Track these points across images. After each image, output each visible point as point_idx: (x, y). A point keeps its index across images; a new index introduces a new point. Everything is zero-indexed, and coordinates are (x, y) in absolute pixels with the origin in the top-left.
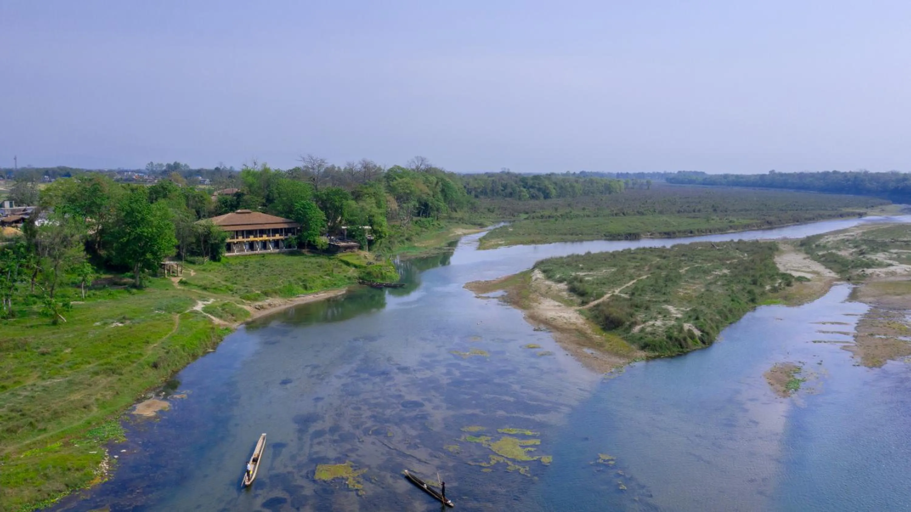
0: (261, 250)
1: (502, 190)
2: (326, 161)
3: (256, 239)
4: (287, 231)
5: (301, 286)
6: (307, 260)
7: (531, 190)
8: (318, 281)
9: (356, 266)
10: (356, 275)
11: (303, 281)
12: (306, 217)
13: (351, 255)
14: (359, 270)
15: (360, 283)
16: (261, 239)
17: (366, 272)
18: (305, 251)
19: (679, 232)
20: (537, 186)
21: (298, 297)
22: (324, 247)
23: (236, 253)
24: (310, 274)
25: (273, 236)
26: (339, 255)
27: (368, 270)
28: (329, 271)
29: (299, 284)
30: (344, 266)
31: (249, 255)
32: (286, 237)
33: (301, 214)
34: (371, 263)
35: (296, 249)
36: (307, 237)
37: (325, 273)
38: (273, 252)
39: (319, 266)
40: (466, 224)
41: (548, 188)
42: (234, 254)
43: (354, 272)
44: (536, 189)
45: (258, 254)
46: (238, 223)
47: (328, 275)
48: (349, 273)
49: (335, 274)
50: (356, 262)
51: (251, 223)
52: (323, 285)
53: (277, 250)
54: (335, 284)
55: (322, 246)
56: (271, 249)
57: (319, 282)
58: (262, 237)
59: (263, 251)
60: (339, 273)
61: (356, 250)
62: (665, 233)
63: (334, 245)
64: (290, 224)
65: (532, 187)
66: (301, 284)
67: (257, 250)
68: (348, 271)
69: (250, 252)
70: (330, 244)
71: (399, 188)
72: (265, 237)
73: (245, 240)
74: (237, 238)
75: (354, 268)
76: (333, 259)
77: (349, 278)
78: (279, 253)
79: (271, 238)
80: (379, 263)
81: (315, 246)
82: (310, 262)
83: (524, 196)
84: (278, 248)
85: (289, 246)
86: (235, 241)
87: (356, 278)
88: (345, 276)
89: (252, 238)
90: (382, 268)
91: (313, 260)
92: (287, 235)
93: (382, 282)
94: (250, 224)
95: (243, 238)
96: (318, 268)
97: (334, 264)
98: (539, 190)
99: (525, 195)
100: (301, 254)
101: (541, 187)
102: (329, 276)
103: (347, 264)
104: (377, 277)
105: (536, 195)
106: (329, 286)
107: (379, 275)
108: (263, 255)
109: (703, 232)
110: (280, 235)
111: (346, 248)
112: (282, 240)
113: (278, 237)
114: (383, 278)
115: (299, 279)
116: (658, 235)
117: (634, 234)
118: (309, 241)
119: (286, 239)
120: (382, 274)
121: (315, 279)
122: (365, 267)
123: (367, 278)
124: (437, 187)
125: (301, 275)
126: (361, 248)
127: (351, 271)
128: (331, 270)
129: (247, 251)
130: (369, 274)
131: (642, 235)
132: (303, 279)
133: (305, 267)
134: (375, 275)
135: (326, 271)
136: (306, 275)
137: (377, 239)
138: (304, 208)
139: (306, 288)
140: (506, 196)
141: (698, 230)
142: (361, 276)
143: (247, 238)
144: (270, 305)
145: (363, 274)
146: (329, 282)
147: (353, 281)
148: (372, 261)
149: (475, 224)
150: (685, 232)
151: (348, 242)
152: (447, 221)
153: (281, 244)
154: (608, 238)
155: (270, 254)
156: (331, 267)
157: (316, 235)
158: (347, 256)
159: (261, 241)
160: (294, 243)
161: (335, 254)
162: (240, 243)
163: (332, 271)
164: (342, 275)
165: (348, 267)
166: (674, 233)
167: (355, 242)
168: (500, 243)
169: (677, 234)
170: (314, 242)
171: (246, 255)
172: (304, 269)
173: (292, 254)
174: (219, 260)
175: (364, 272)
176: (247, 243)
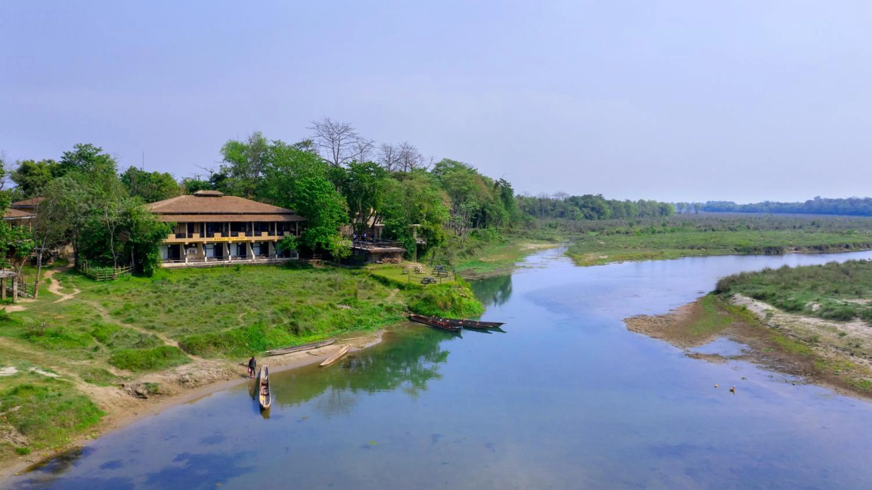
0: (234, 258)
1: (552, 210)
2: (350, 127)
3: (226, 239)
4: (281, 227)
5: (285, 325)
6: (313, 275)
7: (583, 209)
8: (325, 314)
9: (401, 287)
10: (401, 302)
11: (293, 315)
12: (314, 203)
13: (390, 268)
14: (407, 293)
15: (410, 318)
16: (235, 239)
17: (423, 296)
18: (313, 262)
19: (833, 246)
20: (590, 205)
21: (271, 355)
22: (345, 254)
23: (187, 263)
24: (310, 301)
25: (256, 235)
26: (370, 267)
27: (426, 293)
28: (349, 294)
29: (281, 321)
30: (379, 286)
31: (213, 267)
32: (281, 238)
33: (304, 198)
34: (429, 281)
35: (297, 258)
36: (315, 236)
37: (342, 299)
38: (256, 262)
39: (330, 286)
40: (532, 239)
41: (603, 207)
42: (184, 264)
43: (397, 296)
44: (589, 208)
45: (228, 266)
46: (195, 211)
47: (346, 302)
48: (387, 299)
49: (361, 300)
50: (403, 280)
51: (218, 211)
52: (334, 324)
53: (265, 260)
54: (360, 322)
55: (341, 252)
56: (254, 257)
57: (326, 318)
58: (237, 235)
59: (240, 261)
60: (369, 298)
61: (399, 259)
62: (816, 248)
63: (361, 251)
64: (288, 216)
65: (584, 206)
66: (286, 321)
67: (227, 259)
68: (387, 296)
69: (215, 262)
70: (353, 249)
71: (454, 184)
72: (242, 237)
73: (205, 240)
74: (190, 236)
75: (397, 290)
76: (359, 274)
77: (389, 310)
78: (268, 265)
79: (254, 239)
80: (444, 281)
81: (328, 251)
82: (317, 279)
83: (577, 215)
84: (267, 256)
85: (286, 253)
86: (187, 241)
87: (404, 310)
88: (381, 305)
89: (218, 237)
90: (452, 290)
91: (324, 276)
92: (282, 234)
93: (453, 317)
94: (216, 214)
95: (202, 236)
96: (329, 289)
97: (360, 282)
98: (593, 209)
99: (580, 215)
100: (305, 266)
101: (595, 206)
102: (350, 304)
103: (385, 282)
104: (445, 307)
105: (590, 215)
106: (346, 325)
107: (449, 303)
108: (237, 268)
109: (861, 247)
110: (269, 235)
111: (382, 256)
112: (274, 243)
113: (265, 236)
114: (456, 310)
115: (285, 310)
116: (806, 249)
117: (775, 248)
118: (319, 244)
119: (279, 241)
120: (453, 300)
121: (320, 310)
122: (419, 288)
123: (424, 309)
124: (497, 190)
125: (291, 303)
126: (406, 256)
127: (393, 295)
128: (353, 292)
129: (209, 259)
130: (428, 300)
131: (785, 250)
132: (293, 310)
133: (304, 288)
134: (440, 303)
135: (343, 295)
136: (301, 302)
137: (429, 246)
138: (311, 188)
139: (295, 330)
140: (556, 217)
141: (854, 244)
142: (412, 305)
143: (208, 236)
144: (182, 382)
145: (416, 302)
146: (347, 319)
147: (397, 316)
148: (429, 275)
149: (542, 239)
150: (840, 246)
151: (384, 246)
152: (507, 235)
153: (271, 250)
154: (741, 253)
155: (251, 265)
156: (355, 287)
157: (330, 233)
158: (384, 268)
159: (236, 243)
160: (293, 246)
161: (364, 265)
162: (197, 244)
163: (356, 294)
164: (375, 303)
165: (387, 289)
166: (827, 247)
167: (397, 246)
168: (601, 257)
169: (831, 248)
170: (327, 245)
171: (207, 267)
172: (301, 290)
173: (290, 266)
174: (149, 274)
175: (417, 297)
176: (211, 246)
